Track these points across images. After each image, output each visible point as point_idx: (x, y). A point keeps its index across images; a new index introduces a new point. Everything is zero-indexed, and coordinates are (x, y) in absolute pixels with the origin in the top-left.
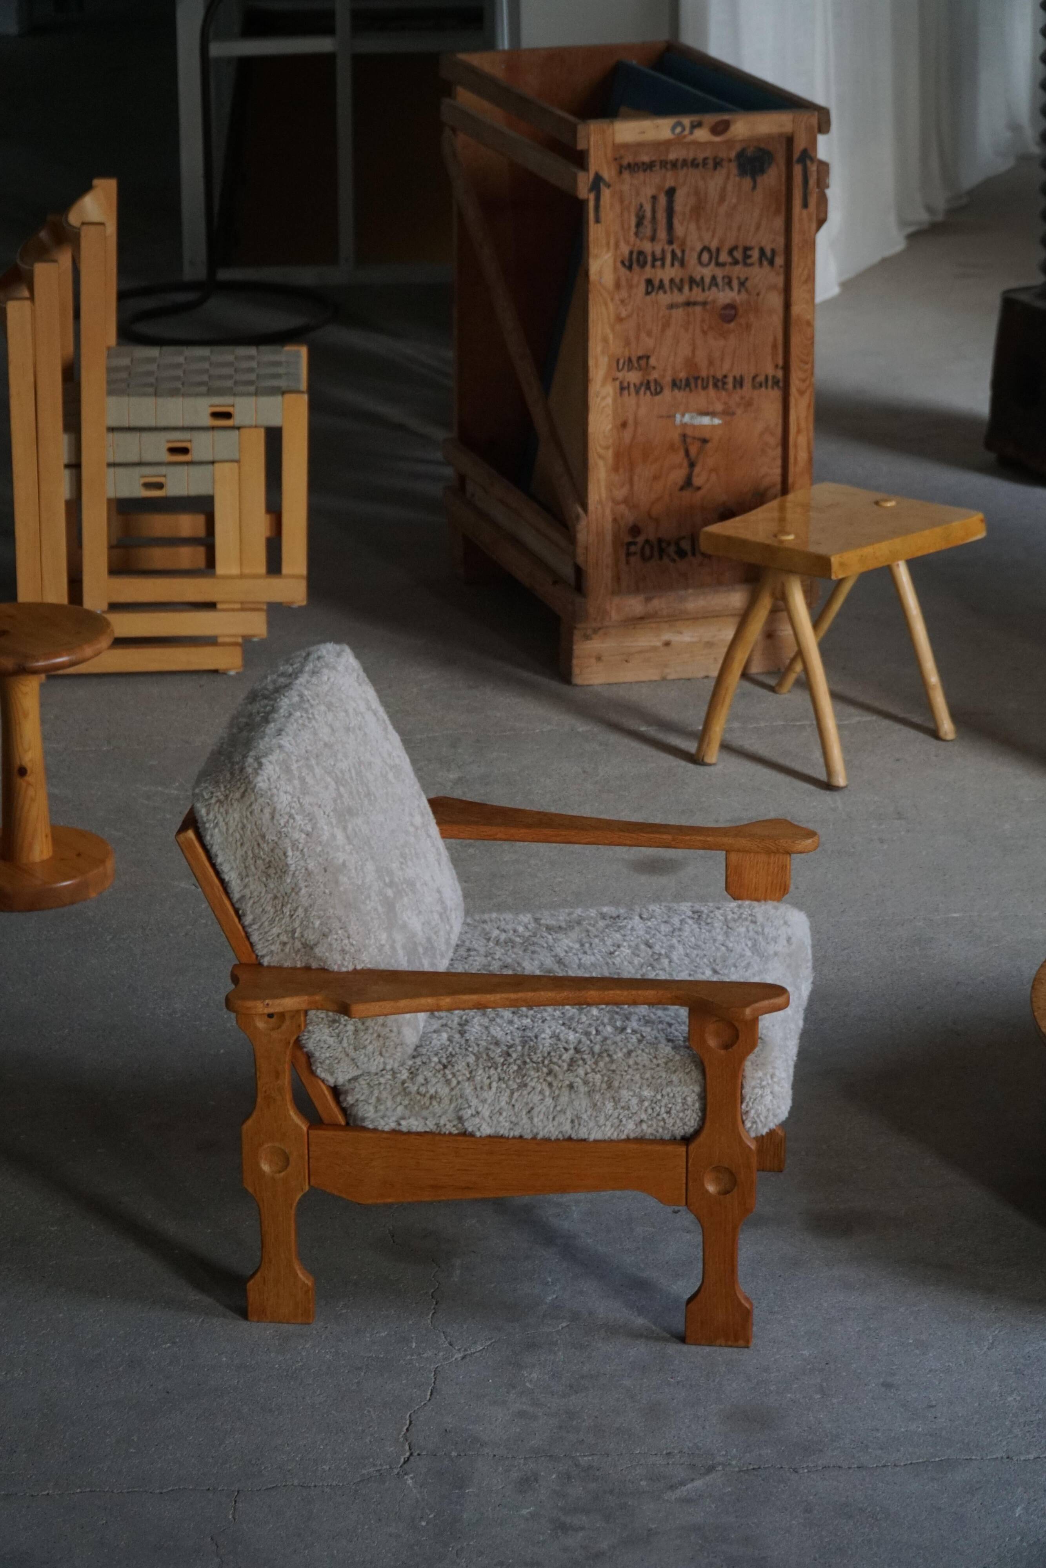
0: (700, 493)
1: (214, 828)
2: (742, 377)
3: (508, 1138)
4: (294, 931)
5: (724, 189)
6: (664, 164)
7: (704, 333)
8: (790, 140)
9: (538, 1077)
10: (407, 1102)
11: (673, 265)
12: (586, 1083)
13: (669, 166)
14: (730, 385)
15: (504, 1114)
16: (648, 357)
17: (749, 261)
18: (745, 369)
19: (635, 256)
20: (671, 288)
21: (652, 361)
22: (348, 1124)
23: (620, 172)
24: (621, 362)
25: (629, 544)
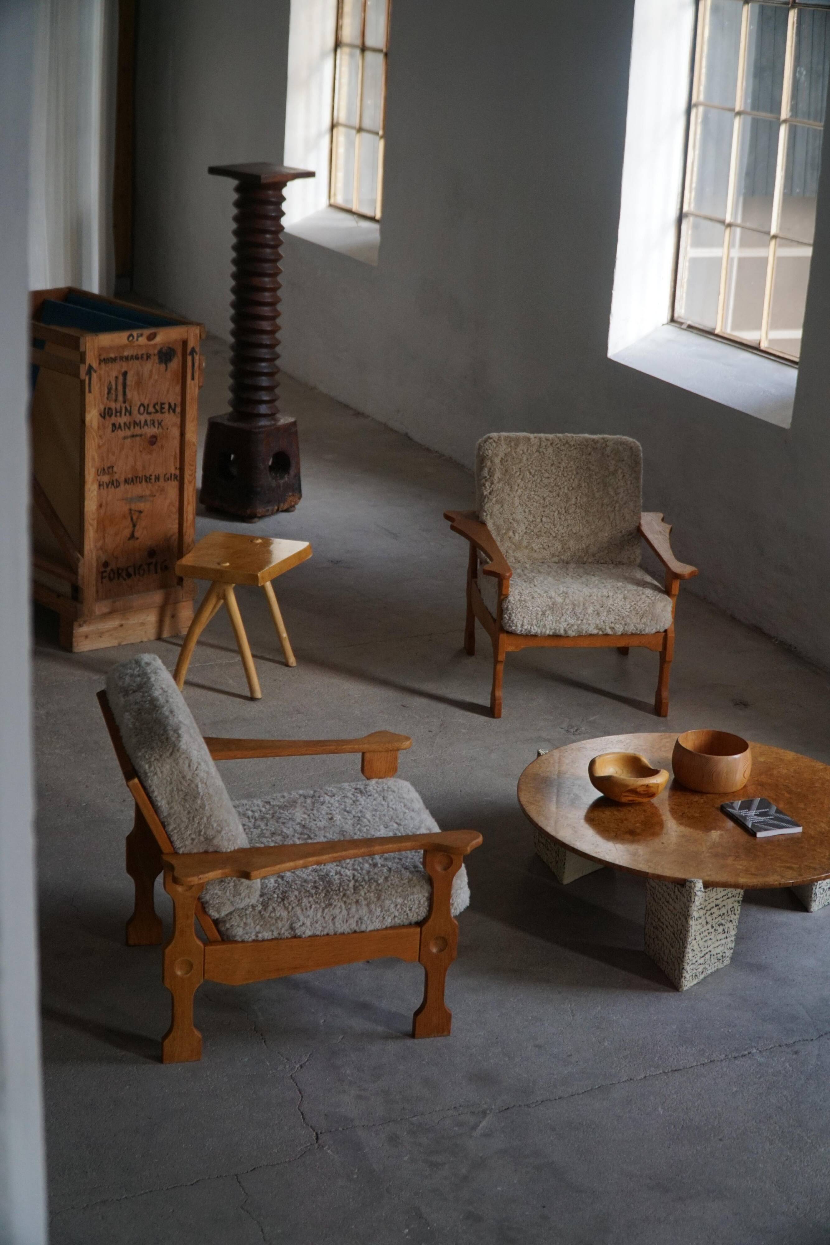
0: (138, 541)
1: (154, 775)
2: (159, 475)
3: (320, 936)
4: (200, 831)
5: (151, 371)
6: (121, 358)
7: (141, 452)
8: (185, 343)
9: (338, 899)
10: (262, 923)
11: (125, 415)
12: (365, 899)
13: (124, 359)
14: (153, 481)
15: (319, 923)
16: (113, 467)
17: (163, 411)
18: (159, 471)
19: (107, 410)
20: (125, 428)
21: (115, 469)
22: (223, 940)
23: (100, 364)
24: (100, 470)
25: (103, 572)
